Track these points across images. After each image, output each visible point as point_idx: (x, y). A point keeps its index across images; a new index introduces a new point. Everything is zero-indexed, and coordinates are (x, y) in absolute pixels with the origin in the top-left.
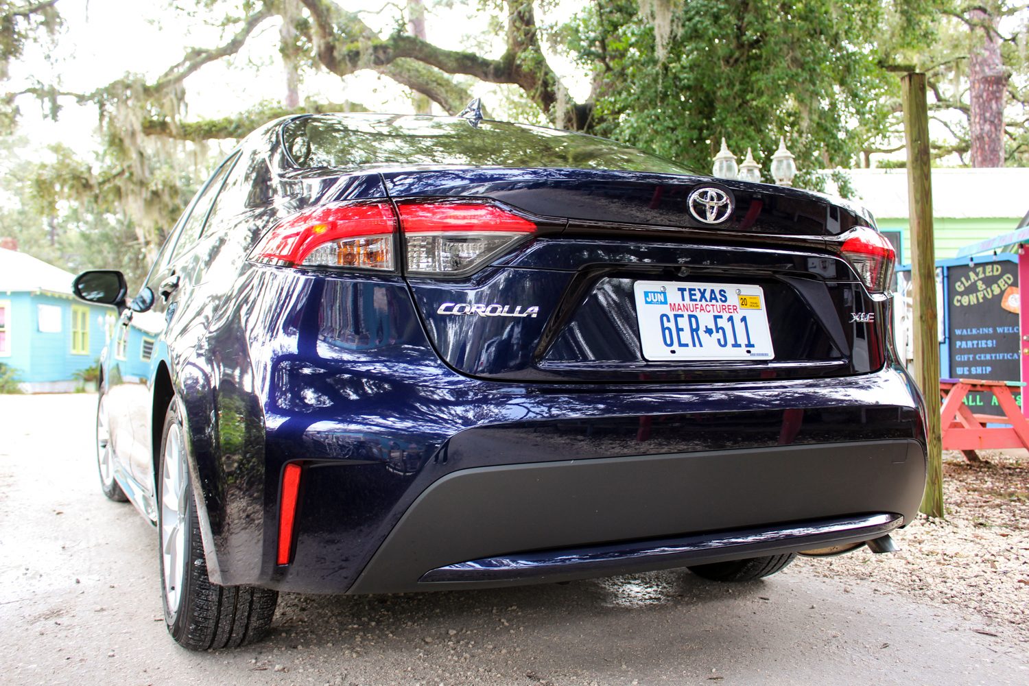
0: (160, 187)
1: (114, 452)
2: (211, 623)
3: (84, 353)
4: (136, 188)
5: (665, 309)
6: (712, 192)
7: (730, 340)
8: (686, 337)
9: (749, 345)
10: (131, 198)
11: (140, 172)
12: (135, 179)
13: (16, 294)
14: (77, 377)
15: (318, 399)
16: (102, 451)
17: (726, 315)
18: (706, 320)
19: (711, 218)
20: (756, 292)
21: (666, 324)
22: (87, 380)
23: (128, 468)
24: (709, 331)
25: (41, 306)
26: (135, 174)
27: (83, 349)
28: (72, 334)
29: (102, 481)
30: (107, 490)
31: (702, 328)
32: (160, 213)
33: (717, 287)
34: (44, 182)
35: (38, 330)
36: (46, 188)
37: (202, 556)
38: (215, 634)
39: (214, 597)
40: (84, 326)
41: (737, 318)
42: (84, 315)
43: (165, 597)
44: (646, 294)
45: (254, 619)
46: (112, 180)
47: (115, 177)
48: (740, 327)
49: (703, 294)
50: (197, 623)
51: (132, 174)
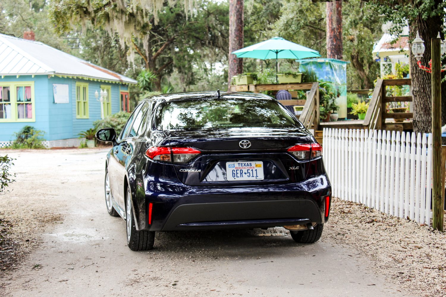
0: (135, 11)
1: (112, 197)
2: (138, 242)
3: (85, 117)
4: (119, 15)
5: (234, 169)
6: (245, 141)
7: (251, 175)
8: (239, 175)
9: (257, 176)
10: (116, 21)
11: (121, 4)
12: (118, 9)
13: (39, 77)
14: (81, 135)
15: (161, 189)
16: (107, 196)
17: (251, 169)
18: (245, 171)
19: (245, 147)
20: (261, 163)
21: (234, 172)
22: (88, 138)
23: (117, 203)
24: (245, 173)
25: (54, 85)
26: (118, 5)
27: (85, 114)
28: (77, 104)
29: (108, 208)
30: (110, 212)
31: (244, 173)
32: (135, 29)
33: (249, 162)
34: (59, 13)
35: (54, 102)
36: (61, 16)
37: (135, 225)
38: (139, 245)
39: (138, 235)
40: (84, 98)
41: (254, 170)
42: (84, 89)
43: (128, 238)
44: (229, 165)
45: (148, 241)
46: (103, 8)
47: (105, 6)
48: (255, 172)
49: (245, 165)
50: (134, 242)
51: (115, 6)
